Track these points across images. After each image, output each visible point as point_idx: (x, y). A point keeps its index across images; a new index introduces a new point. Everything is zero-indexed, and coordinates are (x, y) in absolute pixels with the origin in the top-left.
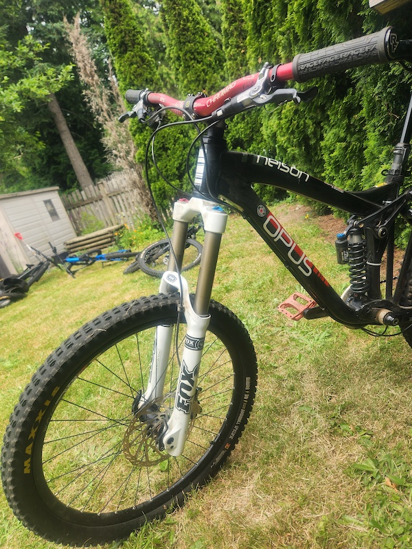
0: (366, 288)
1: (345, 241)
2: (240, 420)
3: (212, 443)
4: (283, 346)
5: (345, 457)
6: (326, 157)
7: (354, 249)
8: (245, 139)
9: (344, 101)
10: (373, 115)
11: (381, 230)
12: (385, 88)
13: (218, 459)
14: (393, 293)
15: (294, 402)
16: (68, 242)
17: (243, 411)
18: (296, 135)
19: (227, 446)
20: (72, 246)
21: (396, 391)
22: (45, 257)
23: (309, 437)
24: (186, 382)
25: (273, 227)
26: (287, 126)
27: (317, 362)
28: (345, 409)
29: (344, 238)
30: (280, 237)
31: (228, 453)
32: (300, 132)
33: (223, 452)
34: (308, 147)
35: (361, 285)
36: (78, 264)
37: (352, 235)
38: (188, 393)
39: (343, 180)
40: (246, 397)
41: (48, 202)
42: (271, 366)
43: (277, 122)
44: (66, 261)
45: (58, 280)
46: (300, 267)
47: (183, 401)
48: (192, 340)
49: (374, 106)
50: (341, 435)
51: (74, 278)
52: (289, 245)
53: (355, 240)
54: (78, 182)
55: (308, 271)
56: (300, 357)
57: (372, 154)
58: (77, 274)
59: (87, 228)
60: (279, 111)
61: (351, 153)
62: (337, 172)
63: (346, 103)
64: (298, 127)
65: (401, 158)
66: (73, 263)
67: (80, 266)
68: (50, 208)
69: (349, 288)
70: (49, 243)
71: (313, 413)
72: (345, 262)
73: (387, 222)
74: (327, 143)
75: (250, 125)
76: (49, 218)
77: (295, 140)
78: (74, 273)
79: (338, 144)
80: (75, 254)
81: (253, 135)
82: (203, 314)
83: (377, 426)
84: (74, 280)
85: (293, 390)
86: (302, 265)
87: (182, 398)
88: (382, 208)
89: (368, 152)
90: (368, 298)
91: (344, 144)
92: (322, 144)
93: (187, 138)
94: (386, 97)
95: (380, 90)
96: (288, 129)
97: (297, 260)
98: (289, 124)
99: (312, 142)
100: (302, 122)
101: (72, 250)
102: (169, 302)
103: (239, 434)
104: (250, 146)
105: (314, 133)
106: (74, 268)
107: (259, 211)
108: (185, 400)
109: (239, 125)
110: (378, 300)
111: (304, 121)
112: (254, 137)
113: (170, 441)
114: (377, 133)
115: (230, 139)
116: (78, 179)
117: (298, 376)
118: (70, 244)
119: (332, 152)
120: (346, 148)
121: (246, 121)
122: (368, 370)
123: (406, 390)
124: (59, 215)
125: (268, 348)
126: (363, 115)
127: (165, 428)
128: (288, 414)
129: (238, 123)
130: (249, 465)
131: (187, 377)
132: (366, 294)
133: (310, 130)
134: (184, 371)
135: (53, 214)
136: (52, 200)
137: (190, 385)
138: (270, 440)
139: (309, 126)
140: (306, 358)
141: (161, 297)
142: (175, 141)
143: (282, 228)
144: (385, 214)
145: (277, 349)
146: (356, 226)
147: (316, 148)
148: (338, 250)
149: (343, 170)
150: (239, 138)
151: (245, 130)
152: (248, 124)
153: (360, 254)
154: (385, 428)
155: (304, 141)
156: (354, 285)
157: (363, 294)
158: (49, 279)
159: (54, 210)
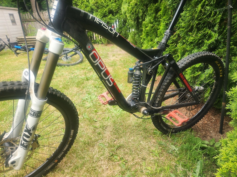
0: (138, 96)
1: (133, 72)
2: (65, 149)
3: (48, 159)
4: (102, 112)
5: (111, 172)
6: (144, 29)
7: (136, 77)
8: (114, 11)
9: (156, 5)
10: (165, 14)
11: (150, 71)
12: (172, 3)
13: (49, 167)
14: (150, 100)
15: (98, 140)
16: (19, 38)
17: (67, 146)
18: (134, 15)
19: (56, 161)
20: (20, 40)
21: (143, 142)
22: (4, 42)
23: (99, 160)
24: (27, 134)
25: (95, 57)
26: (131, 10)
27: (114, 122)
28: (119, 147)
29: (132, 70)
30: (98, 63)
31: (56, 164)
32: (136, 14)
33: (53, 164)
34: (138, 22)
35: (137, 94)
36: (21, 50)
37: (136, 70)
38: (27, 139)
39: (148, 41)
40: (70, 139)
41: (11, 15)
42: (94, 121)
43: (127, 7)
44: (14, 47)
45: (9, 56)
46: (107, 81)
47: (24, 143)
48: (33, 112)
49: (166, 11)
50: (113, 161)
51: (17, 56)
52: (102, 69)
53: (137, 73)
54: (32, 9)
55: (110, 84)
56: (108, 118)
57: (160, 32)
58: (19, 55)
59: (31, 33)
60: (129, 2)
61: (153, 30)
62: (147, 37)
63: (156, 6)
64: (135, 12)
65: (167, 37)
66: (18, 49)
67: (22, 51)
68: (12, 18)
69: (131, 94)
70: (6, 36)
71: (105, 147)
72: (131, 82)
73: (153, 67)
74: (145, 23)
75: (118, 5)
76: (11, 24)
77: (133, 17)
78: (18, 54)
79: (150, 24)
80: (22, 44)
81: (118, 10)
82: (43, 98)
83: (130, 158)
84: (17, 57)
85: (99, 134)
86: (108, 80)
87: (23, 142)
88: (153, 60)
89: (159, 31)
90: (138, 101)
91: (152, 25)
92: (144, 22)
93: (88, 3)
94: (172, 8)
95: (170, 4)
96: (131, 11)
97: (106, 77)
98: (132, 9)
99: (140, 20)
100: (138, 10)
101: (20, 42)
102: (22, 87)
103: (64, 156)
104: (116, 15)
105: (142, 16)
106: (18, 51)
107: (87, 47)
108: (25, 142)
109: (113, 4)
110: (143, 103)
111: (139, 10)
112: (119, 11)
113: (13, 163)
114: (164, 24)
115: (108, 9)
116: (32, 8)
117: (104, 128)
118: (20, 39)
119: (146, 27)
120: (153, 27)
121: (116, 3)
122: (134, 130)
123: (147, 142)
124: (17, 23)
125: (96, 111)
126: (161, 13)
127: (11, 156)
128: (93, 146)
129: (113, 3)
130: (66, 171)
131: (28, 131)
132: (138, 99)
133: (140, 15)
134: (26, 127)
135: (13, 22)
136: (14, 14)
137: (29, 135)
138: (80, 159)
139: (140, 13)
140: (111, 119)
141: (17, 84)
142: (82, 2)
143: (100, 58)
144: (154, 63)
145: (100, 112)
146: (139, 66)
147: (141, 24)
148: (128, 76)
149: (150, 37)
150: (112, 10)
151: (115, 7)
152: (117, 4)
153: (139, 80)
154: (133, 160)
155: (137, 19)
156: (133, 94)
157: (136, 99)
158: (4, 54)
159: (14, 20)
